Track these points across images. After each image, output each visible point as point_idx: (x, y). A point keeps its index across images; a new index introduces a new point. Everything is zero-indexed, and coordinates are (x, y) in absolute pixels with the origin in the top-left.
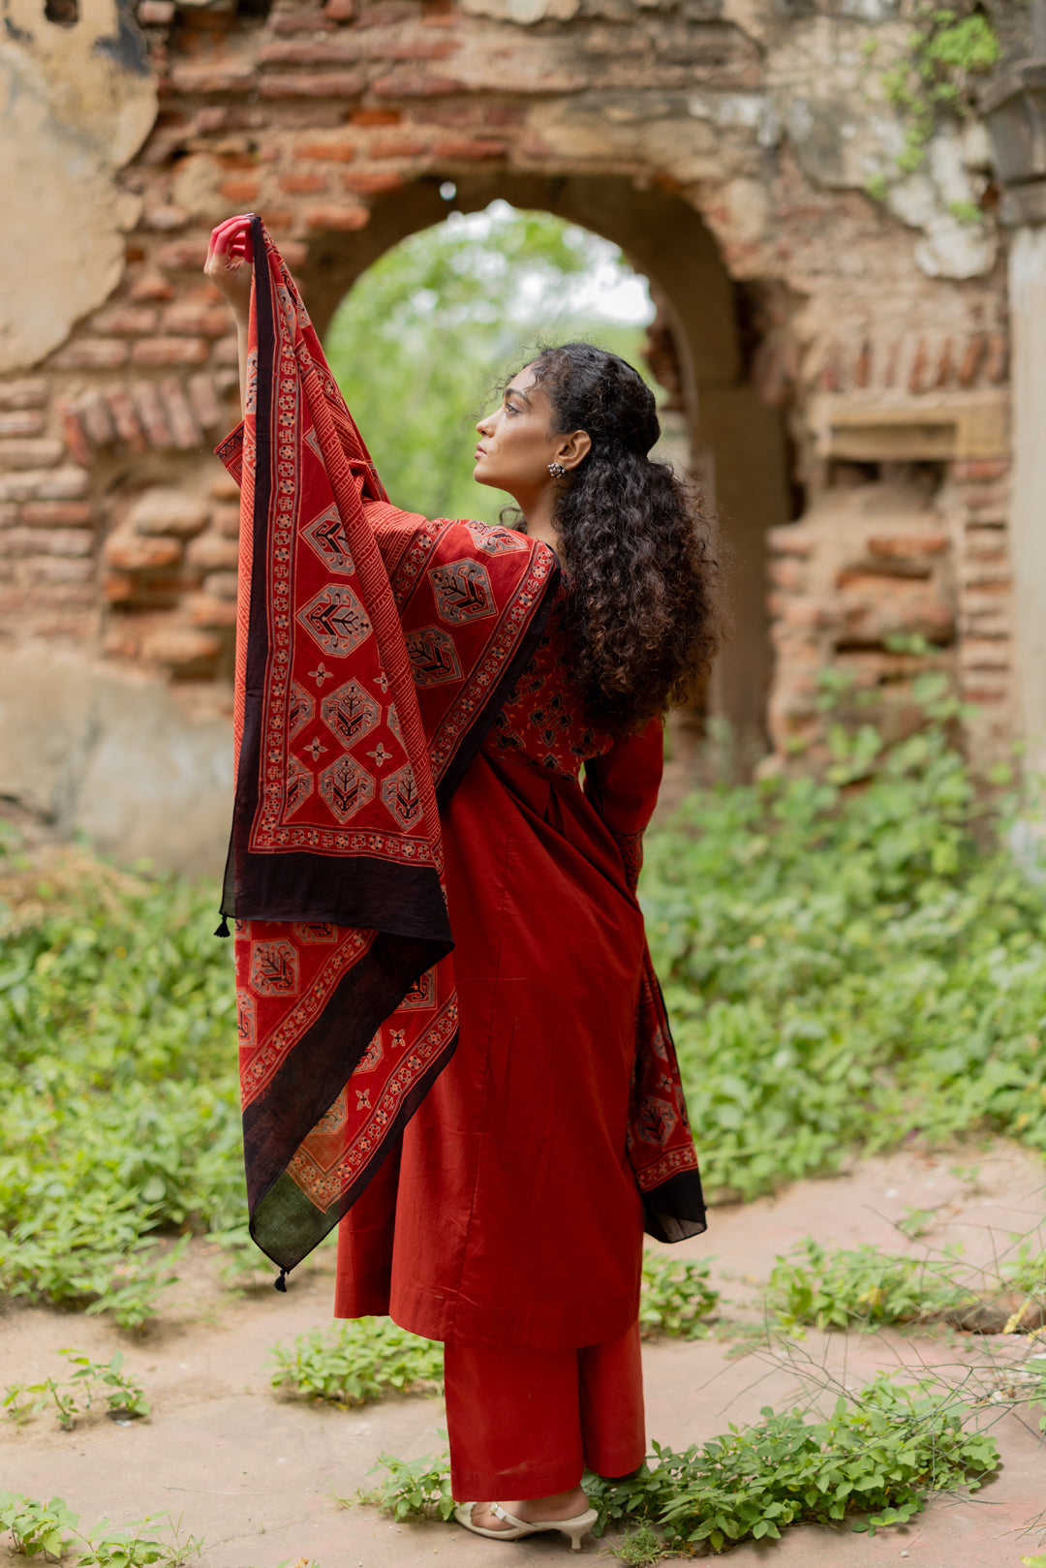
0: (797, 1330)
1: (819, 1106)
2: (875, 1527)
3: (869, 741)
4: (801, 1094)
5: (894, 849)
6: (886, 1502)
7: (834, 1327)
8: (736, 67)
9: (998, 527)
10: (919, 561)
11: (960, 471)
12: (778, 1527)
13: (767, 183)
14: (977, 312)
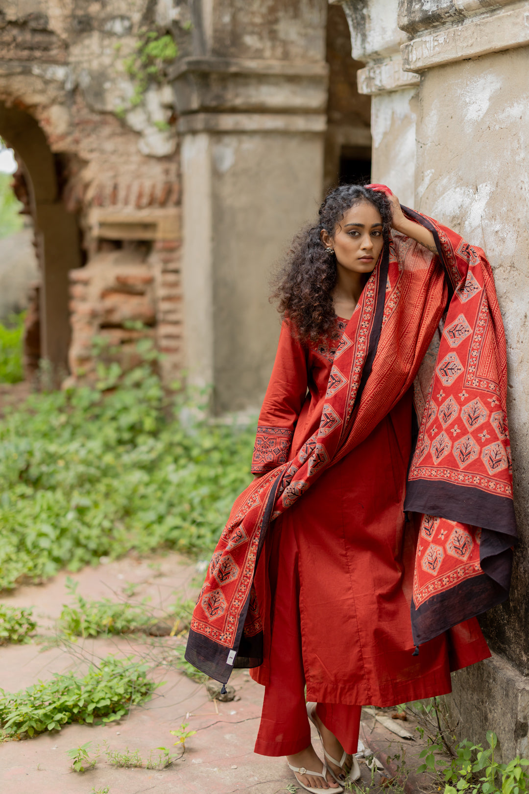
0: (73, 638)
1: (88, 538)
2: (106, 723)
3: (115, 370)
4: (79, 532)
5: (126, 420)
6: (110, 711)
7: (90, 636)
8: (54, 52)
9: (176, 271)
10: (139, 287)
11: (159, 245)
12: (60, 725)
13: (69, 107)
14: (167, 172)
